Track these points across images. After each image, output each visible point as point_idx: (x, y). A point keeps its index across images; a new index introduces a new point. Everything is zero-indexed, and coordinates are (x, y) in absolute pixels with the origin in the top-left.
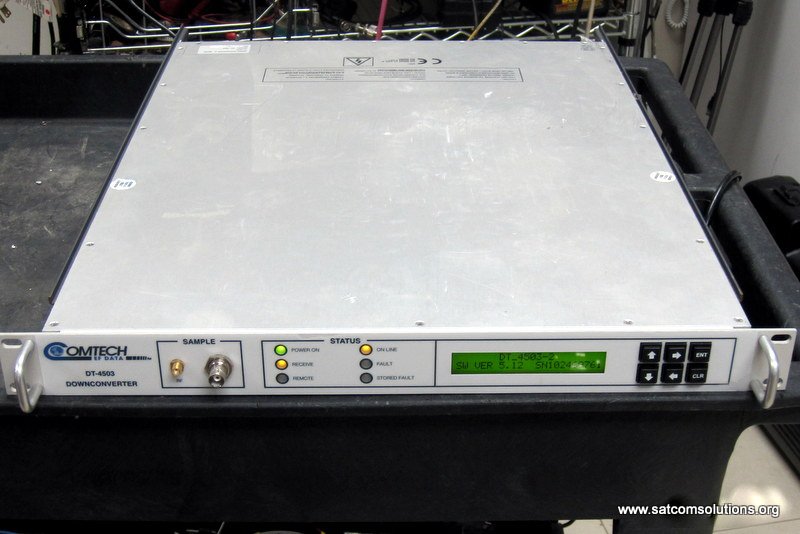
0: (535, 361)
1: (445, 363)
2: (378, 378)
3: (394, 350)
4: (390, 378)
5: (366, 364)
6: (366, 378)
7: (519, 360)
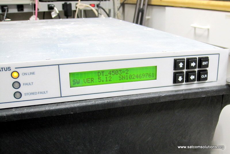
0: (119, 75)
1: (66, 80)
2: (25, 94)
3: (33, 73)
4: (33, 94)
5: (16, 85)
6: (18, 95)
7: (109, 75)
